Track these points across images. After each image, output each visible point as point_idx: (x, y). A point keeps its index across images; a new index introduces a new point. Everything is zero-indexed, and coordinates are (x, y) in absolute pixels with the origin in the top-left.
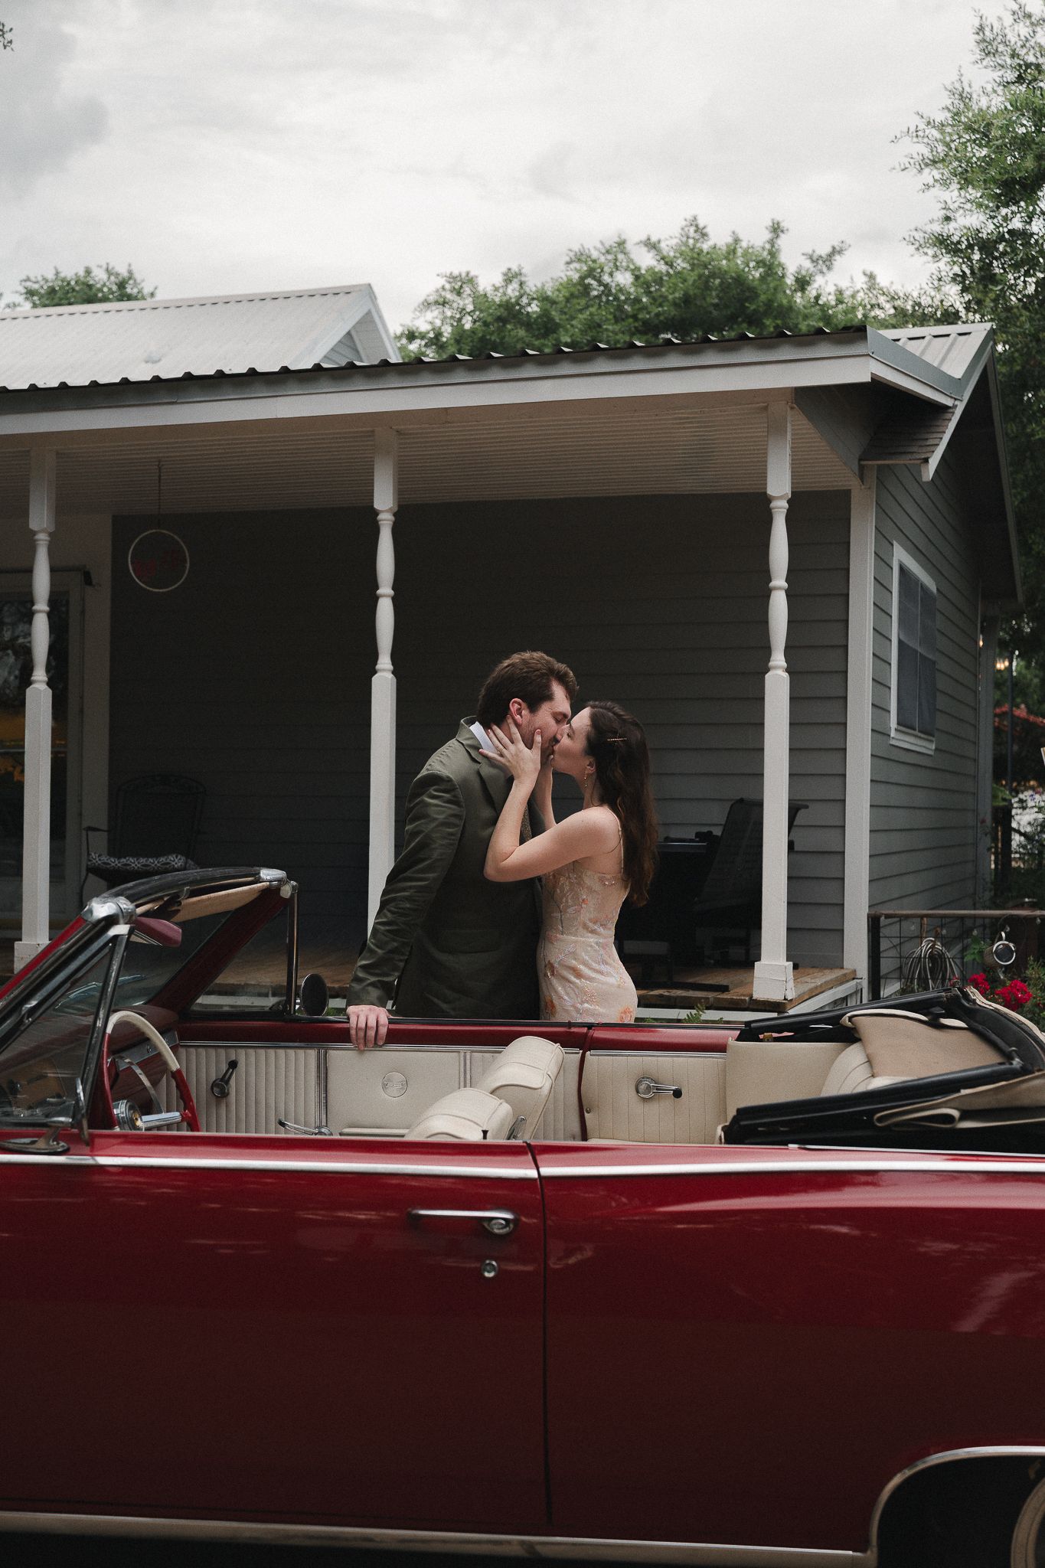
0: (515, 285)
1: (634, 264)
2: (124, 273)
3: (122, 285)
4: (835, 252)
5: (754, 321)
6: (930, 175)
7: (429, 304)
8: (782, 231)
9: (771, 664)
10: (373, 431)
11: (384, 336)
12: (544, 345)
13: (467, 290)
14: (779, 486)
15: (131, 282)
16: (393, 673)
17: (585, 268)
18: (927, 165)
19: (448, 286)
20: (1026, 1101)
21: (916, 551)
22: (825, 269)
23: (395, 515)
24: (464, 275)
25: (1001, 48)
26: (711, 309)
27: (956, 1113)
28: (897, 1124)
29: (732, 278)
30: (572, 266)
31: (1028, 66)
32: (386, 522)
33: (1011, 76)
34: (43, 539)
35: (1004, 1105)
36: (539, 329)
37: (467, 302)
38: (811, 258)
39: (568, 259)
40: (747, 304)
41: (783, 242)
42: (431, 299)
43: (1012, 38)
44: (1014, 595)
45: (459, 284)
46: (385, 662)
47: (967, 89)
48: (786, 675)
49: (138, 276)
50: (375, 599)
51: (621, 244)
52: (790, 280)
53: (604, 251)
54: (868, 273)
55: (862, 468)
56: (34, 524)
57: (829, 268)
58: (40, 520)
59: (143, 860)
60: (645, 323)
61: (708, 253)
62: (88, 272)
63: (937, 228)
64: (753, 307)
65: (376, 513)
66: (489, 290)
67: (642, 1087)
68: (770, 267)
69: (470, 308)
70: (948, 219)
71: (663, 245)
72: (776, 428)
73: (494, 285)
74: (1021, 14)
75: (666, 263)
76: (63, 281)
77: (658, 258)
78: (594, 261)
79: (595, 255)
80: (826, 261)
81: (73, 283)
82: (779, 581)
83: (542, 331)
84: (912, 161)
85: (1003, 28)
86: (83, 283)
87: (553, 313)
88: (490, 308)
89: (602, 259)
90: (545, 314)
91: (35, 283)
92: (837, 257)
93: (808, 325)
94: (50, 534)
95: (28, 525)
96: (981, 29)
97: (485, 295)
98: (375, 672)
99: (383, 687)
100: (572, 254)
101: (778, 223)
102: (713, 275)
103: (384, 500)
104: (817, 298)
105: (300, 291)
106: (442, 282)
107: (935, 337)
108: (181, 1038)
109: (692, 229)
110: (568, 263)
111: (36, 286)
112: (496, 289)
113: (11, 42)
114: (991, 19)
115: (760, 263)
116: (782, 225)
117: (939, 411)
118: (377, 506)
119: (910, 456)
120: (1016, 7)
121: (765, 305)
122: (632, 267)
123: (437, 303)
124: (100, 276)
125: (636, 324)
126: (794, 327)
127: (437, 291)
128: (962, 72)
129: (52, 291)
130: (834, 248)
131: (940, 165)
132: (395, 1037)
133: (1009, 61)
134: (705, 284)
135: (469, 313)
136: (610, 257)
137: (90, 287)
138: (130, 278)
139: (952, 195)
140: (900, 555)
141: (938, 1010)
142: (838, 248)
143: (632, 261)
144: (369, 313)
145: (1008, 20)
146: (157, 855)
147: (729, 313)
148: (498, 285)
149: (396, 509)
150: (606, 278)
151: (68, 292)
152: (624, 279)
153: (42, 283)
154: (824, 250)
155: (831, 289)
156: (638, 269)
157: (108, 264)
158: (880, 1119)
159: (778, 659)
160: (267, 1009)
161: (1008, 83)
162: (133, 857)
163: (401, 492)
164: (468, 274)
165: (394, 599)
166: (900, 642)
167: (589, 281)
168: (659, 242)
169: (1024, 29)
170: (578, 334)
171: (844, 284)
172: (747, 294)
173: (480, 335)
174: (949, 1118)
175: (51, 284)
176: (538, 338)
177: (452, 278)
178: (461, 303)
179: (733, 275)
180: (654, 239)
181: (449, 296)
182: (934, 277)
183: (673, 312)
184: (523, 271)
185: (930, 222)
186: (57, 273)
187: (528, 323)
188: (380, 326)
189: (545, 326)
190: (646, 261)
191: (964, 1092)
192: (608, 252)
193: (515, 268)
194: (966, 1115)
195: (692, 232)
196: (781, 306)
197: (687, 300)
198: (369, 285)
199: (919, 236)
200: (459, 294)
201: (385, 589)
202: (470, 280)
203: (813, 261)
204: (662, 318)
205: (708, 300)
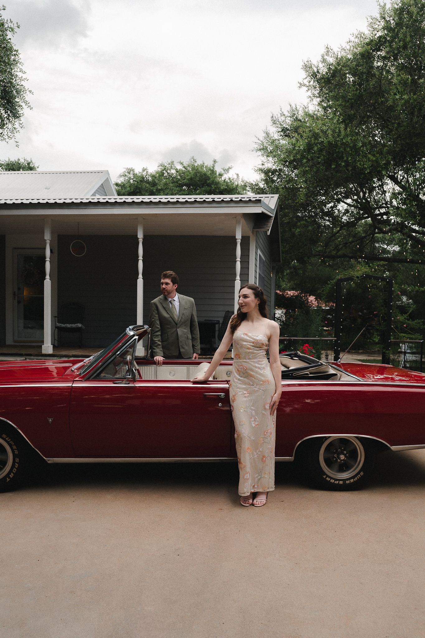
0: (145, 172)
1: (176, 168)
2: (30, 161)
3: (29, 164)
4: (229, 168)
5: (210, 185)
6: (259, 153)
7: (121, 176)
8: (216, 162)
9: (236, 279)
10: (137, 218)
11: (111, 183)
12: (153, 189)
13: (132, 172)
14: (239, 236)
15: (31, 163)
16: (142, 279)
17: (163, 168)
18: (258, 150)
19: (126, 171)
20: (322, 371)
21: (262, 251)
22: (227, 173)
23: (143, 239)
24: (131, 168)
25: (277, 122)
26: (198, 182)
27: (309, 373)
28: (297, 376)
29: (203, 174)
30: (160, 167)
31: (284, 128)
32: (141, 241)
33: (280, 130)
34: (48, 242)
35: (318, 371)
36: (152, 184)
37: (131, 176)
38: (223, 169)
39: (158, 165)
40: (207, 181)
41: (216, 165)
42: (122, 175)
43: (280, 120)
44: (280, 261)
45: (130, 171)
46: (140, 276)
47: (268, 131)
48: (240, 281)
49: (33, 161)
50: (138, 260)
51: (172, 162)
52: (218, 174)
53: (168, 164)
54: (237, 174)
55: (253, 231)
56: (46, 238)
57: (228, 172)
58: (47, 237)
59: (71, 325)
60: (180, 184)
61: (197, 166)
62: (19, 160)
63: (261, 167)
64: (209, 182)
65: (138, 239)
66: (138, 173)
67: (228, 373)
68: (213, 172)
69: (132, 177)
70: (263, 164)
71: (184, 163)
72: (238, 222)
73: (139, 172)
74: (282, 114)
75: (185, 168)
76: (11, 162)
77: (183, 166)
78: (165, 166)
79: (166, 165)
80: (227, 170)
81: (14, 162)
82: (238, 259)
83: (153, 185)
84: (254, 149)
85: (278, 117)
86: (17, 163)
87: (156, 180)
88: (138, 178)
89: (168, 166)
90: (153, 180)
91: (3, 162)
92: (230, 170)
93: (223, 187)
94: (50, 241)
95: (44, 237)
96: (272, 117)
97: (137, 174)
98: (138, 278)
99: (140, 282)
100: (159, 164)
101: (215, 160)
102: (198, 173)
103: (140, 236)
104: (225, 180)
105: (88, 171)
106: (125, 170)
107: (265, 197)
108: (124, 364)
109: (192, 160)
110: (158, 166)
111: (3, 163)
112: (140, 173)
113: (32, 108)
114: (275, 115)
115: (210, 170)
116: (216, 160)
117: (269, 217)
118: (138, 237)
119: (264, 229)
120: (281, 113)
121: (212, 181)
122: (175, 168)
123: (123, 175)
124: (22, 161)
125: (177, 184)
126: (219, 188)
127: (123, 172)
128: (267, 127)
129: (8, 165)
130: (229, 167)
131: (262, 151)
132: (164, 363)
133: (279, 126)
134: (196, 174)
135: (132, 179)
136: (170, 165)
137: (19, 164)
138: (31, 162)
139: (264, 159)
140: (259, 252)
141: (293, 356)
142: (230, 167)
143: (175, 167)
144: (108, 178)
145: (279, 115)
146: (75, 324)
147: (202, 183)
148: (140, 172)
149: (143, 238)
150: (169, 171)
151: (13, 165)
152: (173, 171)
153: (5, 162)
154: (227, 168)
155: (228, 177)
156: (177, 169)
157: (24, 158)
158: (294, 375)
159: (238, 277)
160: (142, 357)
161: (279, 131)
162: (68, 324)
163: (144, 232)
164: (132, 168)
165: (143, 260)
166: (259, 273)
167: (164, 172)
168: (183, 162)
169: (283, 118)
170: (163, 186)
171: (231, 176)
172: (207, 178)
173: (136, 185)
174: (308, 374)
175: (7, 162)
176: (152, 187)
177: (127, 169)
178: (130, 176)
179: (204, 173)
180: (182, 162)
181: (127, 174)
182: (260, 179)
183: (188, 182)
184: (147, 168)
185: (259, 165)
186: (9, 159)
187: (148, 182)
188: (110, 182)
189: (154, 184)
190: (179, 167)
191: (310, 369)
192: (169, 164)
193: (145, 168)
194: (311, 373)
195: (192, 161)
196: (216, 182)
197: (191, 179)
198: (108, 171)
199: (256, 168)
200: (129, 173)
201: (141, 258)
202: (133, 170)
203: (224, 170)
204: (184, 183)
205: (197, 179)
